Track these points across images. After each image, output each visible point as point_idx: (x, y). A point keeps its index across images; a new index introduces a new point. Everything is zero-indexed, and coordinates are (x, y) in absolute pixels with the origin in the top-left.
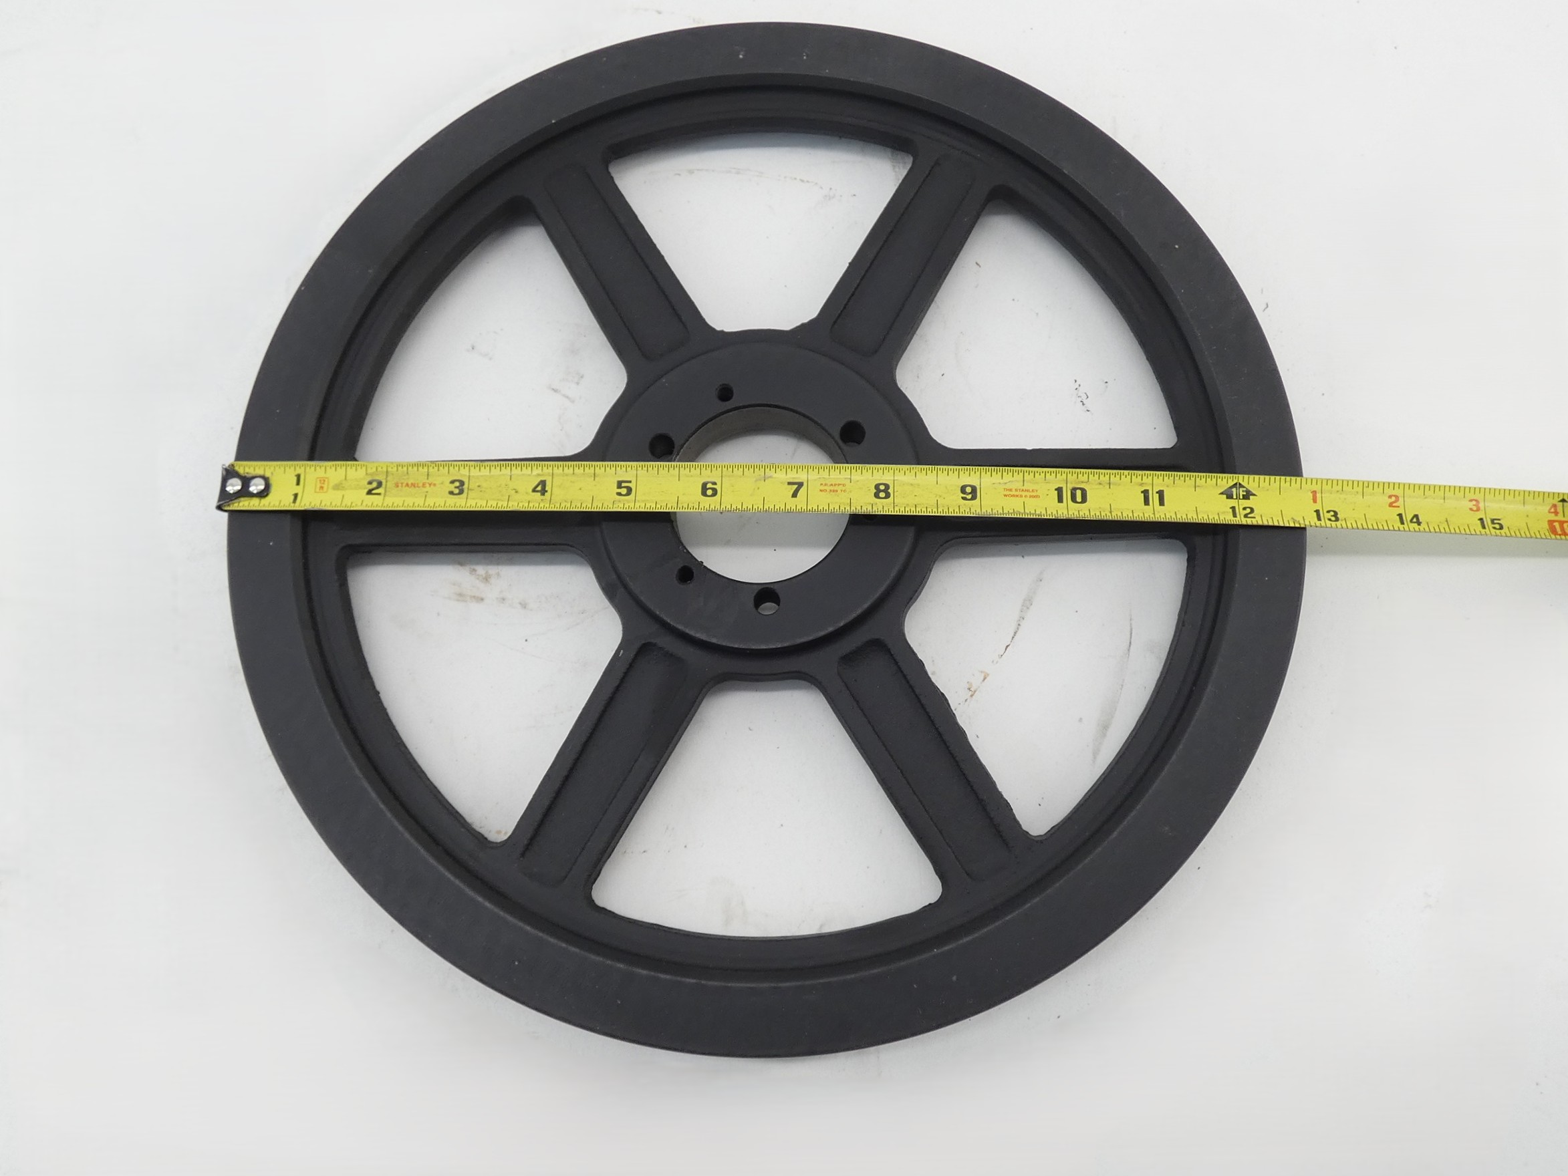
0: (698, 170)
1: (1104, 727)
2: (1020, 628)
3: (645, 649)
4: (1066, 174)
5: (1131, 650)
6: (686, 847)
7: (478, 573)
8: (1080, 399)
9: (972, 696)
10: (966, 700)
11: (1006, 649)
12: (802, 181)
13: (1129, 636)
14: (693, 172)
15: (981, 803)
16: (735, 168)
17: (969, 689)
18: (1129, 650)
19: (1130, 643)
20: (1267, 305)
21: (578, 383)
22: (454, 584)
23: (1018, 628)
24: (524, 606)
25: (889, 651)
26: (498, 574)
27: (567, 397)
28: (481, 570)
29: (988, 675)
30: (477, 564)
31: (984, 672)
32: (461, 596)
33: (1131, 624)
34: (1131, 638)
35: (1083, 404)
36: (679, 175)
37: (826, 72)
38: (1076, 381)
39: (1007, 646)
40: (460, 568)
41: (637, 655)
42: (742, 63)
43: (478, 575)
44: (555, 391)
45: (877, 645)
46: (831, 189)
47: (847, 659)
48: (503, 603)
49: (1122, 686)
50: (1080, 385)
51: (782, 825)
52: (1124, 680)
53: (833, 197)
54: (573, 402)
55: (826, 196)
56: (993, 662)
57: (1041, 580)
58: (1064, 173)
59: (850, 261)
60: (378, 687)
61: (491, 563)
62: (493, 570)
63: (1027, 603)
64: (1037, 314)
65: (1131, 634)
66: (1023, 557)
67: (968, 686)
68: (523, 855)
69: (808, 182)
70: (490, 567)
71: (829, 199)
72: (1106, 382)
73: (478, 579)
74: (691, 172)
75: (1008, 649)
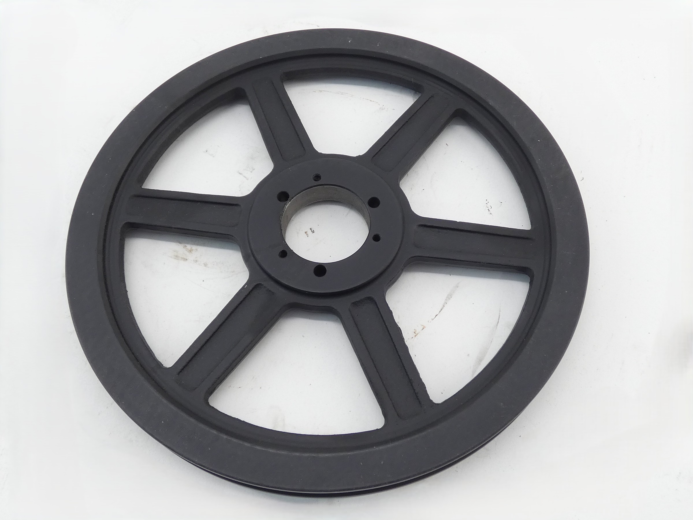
0: (324, 91)
1: (480, 360)
2: (444, 307)
3: (257, 286)
4: (490, 105)
5: (498, 325)
6: (261, 388)
7: (187, 248)
8: (488, 208)
9: (415, 336)
10: (412, 338)
11: (436, 316)
12: (371, 101)
13: (498, 319)
14: (322, 92)
15: (410, 381)
16: (341, 92)
17: (415, 332)
18: (497, 325)
19: (498, 322)
20: (583, 178)
21: (251, 172)
22: (175, 251)
23: (443, 308)
24: (205, 265)
25: (376, 303)
26: (197, 250)
27: (245, 177)
28: (189, 247)
29: (425, 327)
30: (188, 244)
31: (423, 326)
32: (177, 257)
33: (500, 313)
34: (499, 320)
35: (489, 211)
36: (315, 92)
37: (387, 52)
38: (487, 200)
39: (437, 315)
40: (179, 244)
41: (253, 289)
42: (350, 44)
43: (187, 249)
44: (240, 174)
45: (370, 299)
46: (383, 105)
47: (355, 304)
48: (196, 263)
49: (492, 341)
50: (488, 202)
51: (311, 384)
52: (492, 339)
53: (384, 109)
54: (247, 179)
55: (381, 108)
56: (428, 322)
57: (458, 287)
58: (489, 104)
59: (386, 131)
60: (128, 289)
61: (194, 244)
62: (194, 247)
63: (449, 297)
64: (472, 169)
65: (499, 318)
66: (450, 275)
67: (414, 331)
68: (179, 374)
69: (373, 101)
70: (193, 246)
71: (382, 110)
72: (501, 203)
73: (187, 250)
74: (321, 91)
75: (437, 317)
